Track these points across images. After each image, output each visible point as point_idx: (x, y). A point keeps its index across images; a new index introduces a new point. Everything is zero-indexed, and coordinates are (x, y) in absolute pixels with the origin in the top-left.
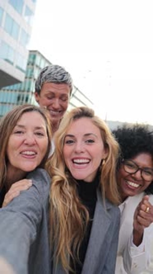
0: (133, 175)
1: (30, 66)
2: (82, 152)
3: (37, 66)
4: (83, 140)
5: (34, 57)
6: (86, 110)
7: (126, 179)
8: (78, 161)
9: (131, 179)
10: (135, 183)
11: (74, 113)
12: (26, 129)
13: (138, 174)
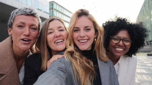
0: (118, 44)
1: (51, 10)
2: (84, 37)
3: (55, 9)
4: (84, 29)
5: (53, 5)
6: (84, 11)
7: (115, 47)
8: (82, 41)
9: (118, 47)
10: (120, 48)
11: (77, 13)
12: (53, 30)
13: (121, 43)
